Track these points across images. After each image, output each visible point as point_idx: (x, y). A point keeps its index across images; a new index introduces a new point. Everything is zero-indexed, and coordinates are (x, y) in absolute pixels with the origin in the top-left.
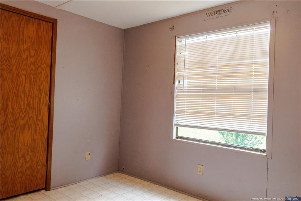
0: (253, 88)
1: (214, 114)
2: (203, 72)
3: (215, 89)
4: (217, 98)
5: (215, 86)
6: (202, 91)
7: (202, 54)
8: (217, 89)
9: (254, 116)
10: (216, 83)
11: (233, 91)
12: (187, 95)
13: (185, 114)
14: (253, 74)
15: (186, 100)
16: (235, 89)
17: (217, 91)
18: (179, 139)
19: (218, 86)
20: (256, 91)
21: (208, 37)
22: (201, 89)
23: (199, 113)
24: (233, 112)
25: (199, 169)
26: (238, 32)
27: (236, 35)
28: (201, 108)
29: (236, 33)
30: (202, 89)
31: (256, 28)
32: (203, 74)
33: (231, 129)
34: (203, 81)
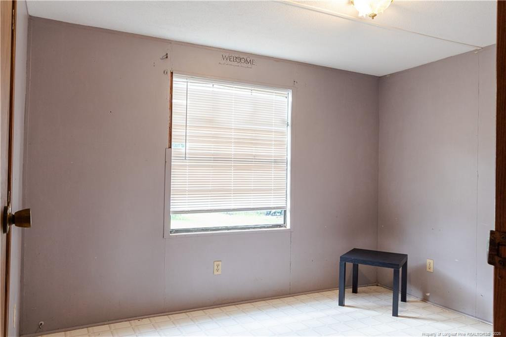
0: (273, 159)
1: (230, 190)
2: (214, 134)
3: (231, 158)
4: (234, 170)
5: (231, 154)
6: (214, 160)
7: (211, 109)
8: (234, 158)
9: (274, 190)
10: (232, 150)
11: (252, 161)
12: (190, 166)
13: (186, 194)
14: (273, 143)
15: (187, 174)
16: (255, 159)
17: (234, 161)
18: (174, 233)
19: (234, 154)
20: (276, 162)
21: (215, 86)
22: (211, 158)
23: (210, 191)
24: (254, 187)
25: (216, 267)
26: (253, 91)
27: (250, 93)
28: (212, 183)
29: (250, 91)
30: (214, 158)
31: (276, 93)
32: (213, 137)
33: (252, 207)
34: (214, 146)
